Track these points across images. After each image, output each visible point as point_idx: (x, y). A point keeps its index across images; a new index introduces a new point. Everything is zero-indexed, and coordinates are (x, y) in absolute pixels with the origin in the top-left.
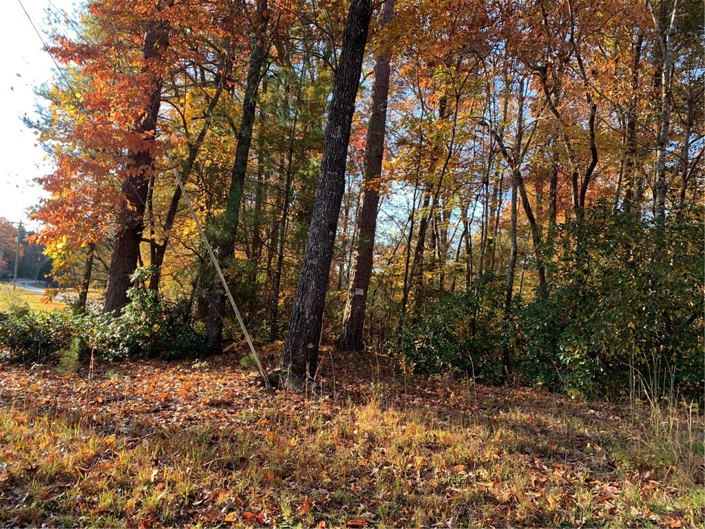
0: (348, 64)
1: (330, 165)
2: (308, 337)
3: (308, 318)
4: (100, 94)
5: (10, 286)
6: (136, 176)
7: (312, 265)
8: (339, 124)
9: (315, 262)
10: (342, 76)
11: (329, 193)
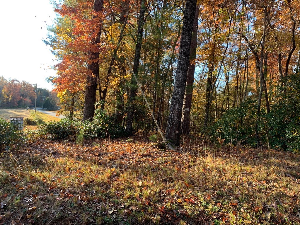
0: (190, 8)
1: (183, 54)
2: (176, 128)
3: (176, 120)
4: (79, 28)
5: (34, 110)
6: (95, 62)
7: (176, 98)
8: (187, 35)
9: (178, 96)
10: (188, 14)
11: (183, 66)
